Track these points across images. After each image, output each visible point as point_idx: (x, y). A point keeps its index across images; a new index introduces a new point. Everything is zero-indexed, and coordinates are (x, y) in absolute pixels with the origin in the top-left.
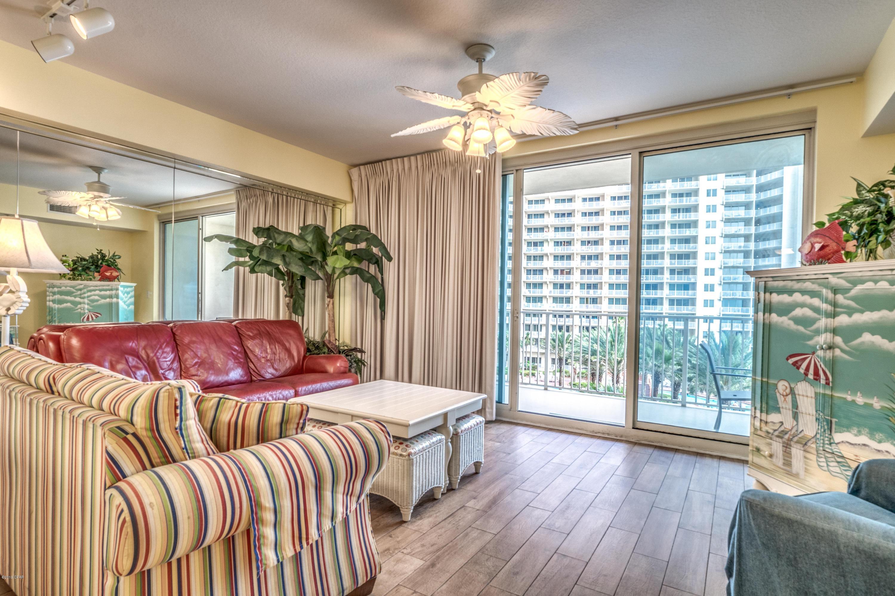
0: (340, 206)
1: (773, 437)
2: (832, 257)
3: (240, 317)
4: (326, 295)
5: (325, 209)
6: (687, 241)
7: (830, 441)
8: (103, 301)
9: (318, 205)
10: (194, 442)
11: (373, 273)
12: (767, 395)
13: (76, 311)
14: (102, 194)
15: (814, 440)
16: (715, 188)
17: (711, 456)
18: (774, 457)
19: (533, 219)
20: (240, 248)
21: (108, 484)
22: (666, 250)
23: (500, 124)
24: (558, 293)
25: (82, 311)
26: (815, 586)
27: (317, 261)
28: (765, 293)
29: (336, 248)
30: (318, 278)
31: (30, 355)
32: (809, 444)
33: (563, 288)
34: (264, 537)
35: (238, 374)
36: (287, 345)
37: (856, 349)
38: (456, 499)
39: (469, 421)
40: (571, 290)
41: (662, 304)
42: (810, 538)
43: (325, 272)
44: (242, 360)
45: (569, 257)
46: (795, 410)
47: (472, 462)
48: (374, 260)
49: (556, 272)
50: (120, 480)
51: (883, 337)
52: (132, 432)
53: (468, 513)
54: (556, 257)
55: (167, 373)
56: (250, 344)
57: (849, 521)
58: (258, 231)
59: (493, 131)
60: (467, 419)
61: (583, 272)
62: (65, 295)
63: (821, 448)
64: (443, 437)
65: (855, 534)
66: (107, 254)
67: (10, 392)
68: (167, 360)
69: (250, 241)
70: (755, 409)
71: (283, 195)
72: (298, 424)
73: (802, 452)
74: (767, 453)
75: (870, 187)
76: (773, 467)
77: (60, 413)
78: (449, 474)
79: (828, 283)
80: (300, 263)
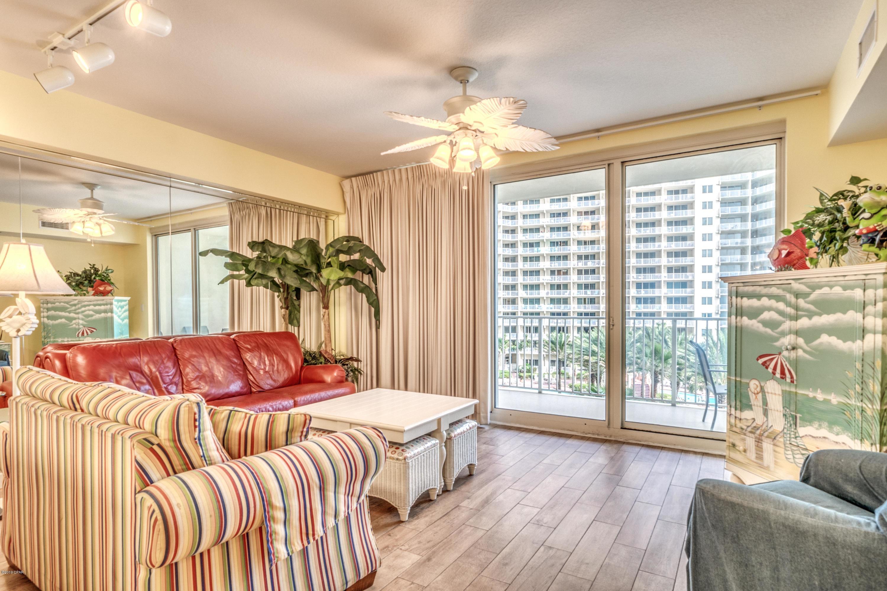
0: (333, 218)
1: (747, 432)
2: (797, 263)
3: (236, 330)
4: (322, 306)
5: (318, 220)
6: (684, 238)
7: (795, 435)
8: (97, 316)
9: (311, 217)
10: (211, 450)
11: (367, 284)
12: (741, 394)
13: (71, 327)
14: (95, 211)
15: (782, 434)
16: (710, 184)
17: (695, 453)
18: (748, 452)
19: (528, 220)
20: (236, 262)
21: (138, 489)
22: (663, 248)
23: (485, 142)
24: (555, 294)
25: (77, 327)
26: (753, 559)
27: (311, 273)
28: (737, 297)
29: (330, 260)
30: (313, 289)
31: (49, 376)
32: (777, 438)
33: (560, 289)
34: (275, 533)
35: (238, 386)
36: (285, 356)
37: (816, 349)
38: (451, 500)
39: (462, 426)
40: (568, 291)
41: (660, 303)
42: (749, 518)
43: (320, 284)
44: (241, 373)
45: (566, 258)
46: (765, 407)
47: (466, 465)
48: (368, 271)
49: (553, 272)
50: (148, 485)
51: (839, 338)
52: (157, 443)
53: (462, 512)
54: (552, 258)
55: (169, 387)
56: (248, 356)
57: (779, 501)
58: (253, 245)
59: (477, 150)
60: (460, 424)
61: (580, 272)
62: (59, 311)
63: (788, 442)
64: (438, 441)
65: (783, 512)
66: (100, 269)
67: (36, 410)
68: (170, 374)
69: (244, 254)
70: (730, 407)
71: (276, 209)
72: (302, 432)
73: (772, 446)
74: (741, 448)
75: (831, 196)
76: (747, 461)
77: (88, 428)
78: (444, 477)
79: (791, 288)
80: (295, 275)
